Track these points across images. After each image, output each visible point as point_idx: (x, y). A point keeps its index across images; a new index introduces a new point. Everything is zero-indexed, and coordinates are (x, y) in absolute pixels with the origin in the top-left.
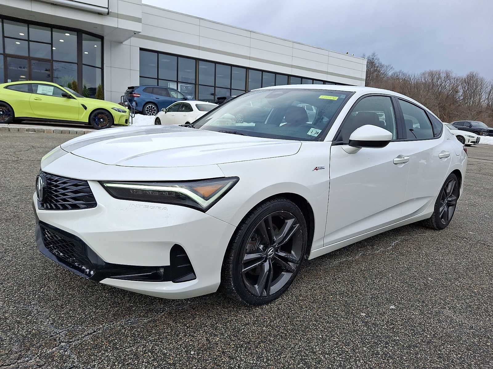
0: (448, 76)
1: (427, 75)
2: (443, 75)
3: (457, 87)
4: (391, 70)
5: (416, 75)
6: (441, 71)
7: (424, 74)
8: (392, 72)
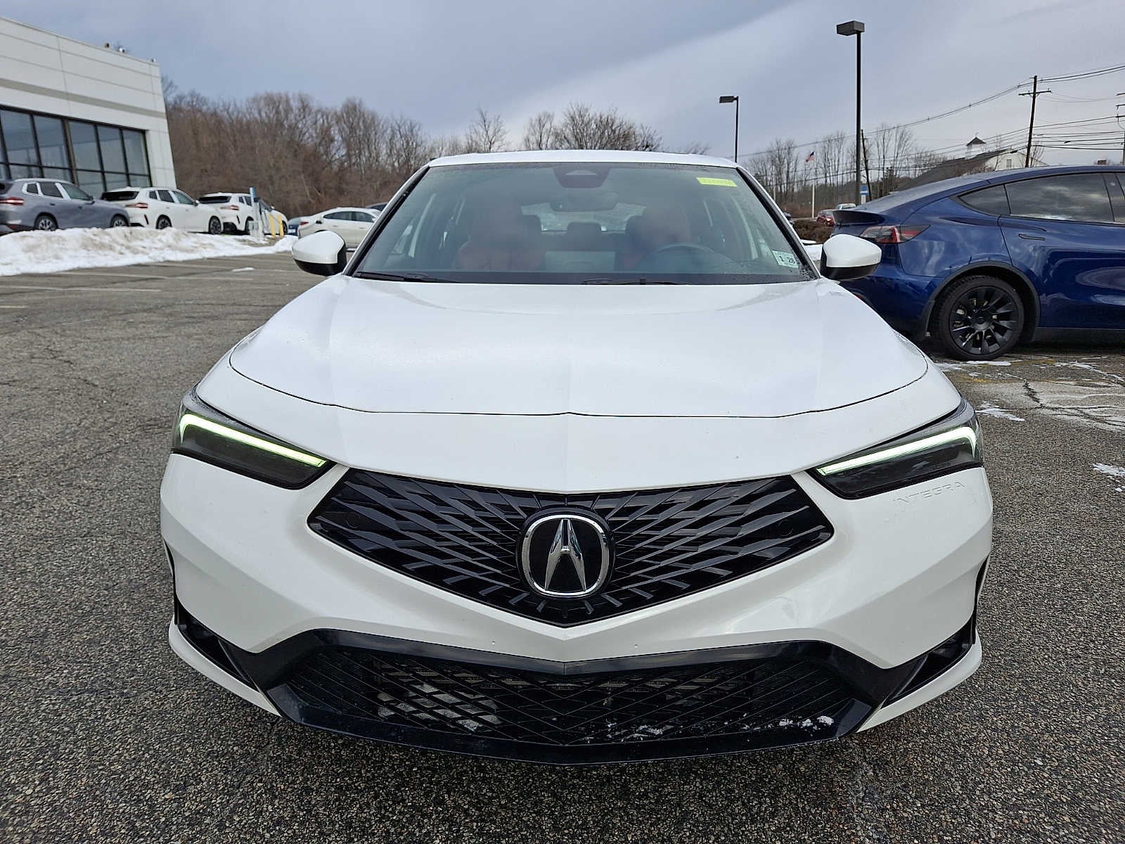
0: (305, 107)
1: (262, 103)
2: (295, 104)
3: (329, 128)
4: (170, 89)
5: (238, 104)
6: (290, 95)
7: (255, 100)
8: (174, 95)
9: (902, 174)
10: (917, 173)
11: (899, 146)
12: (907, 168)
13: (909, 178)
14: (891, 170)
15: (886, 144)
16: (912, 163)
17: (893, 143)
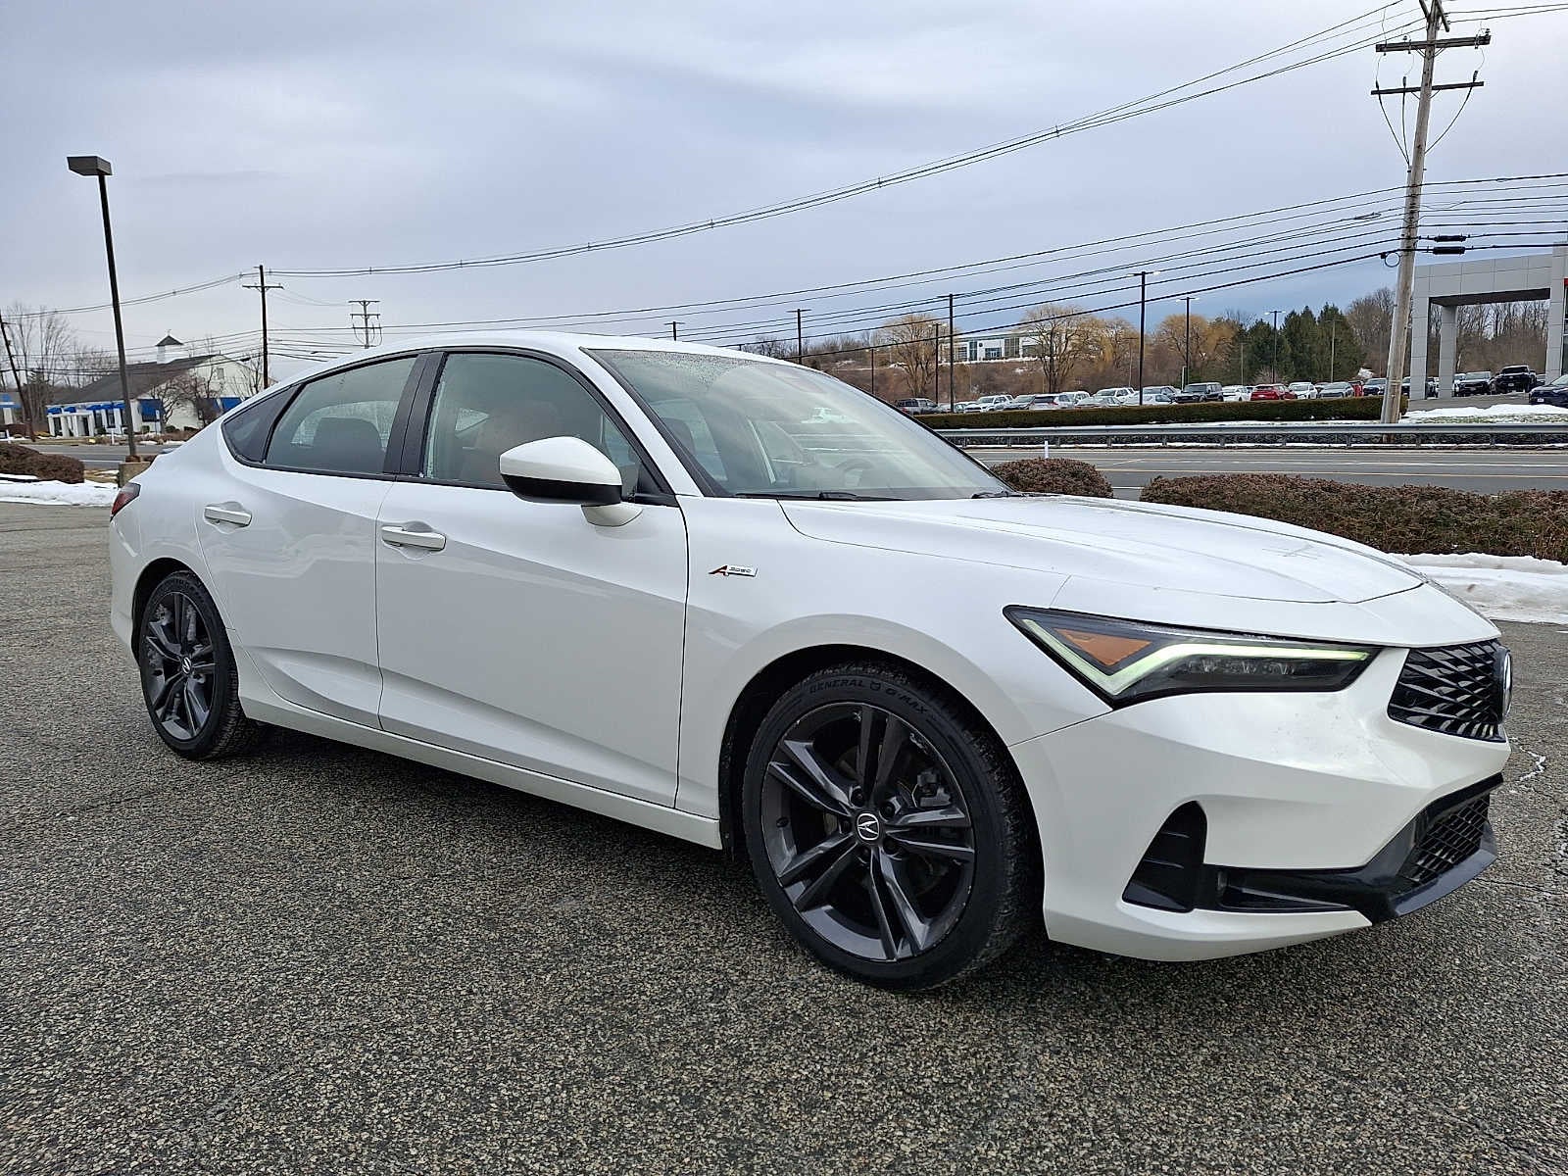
9: (58, 381)
10: (81, 380)
11: (49, 338)
12: (65, 372)
13: (70, 388)
14: (40, 372)
15: (25, 334)
16: (72, 366)
17: (37, 333)
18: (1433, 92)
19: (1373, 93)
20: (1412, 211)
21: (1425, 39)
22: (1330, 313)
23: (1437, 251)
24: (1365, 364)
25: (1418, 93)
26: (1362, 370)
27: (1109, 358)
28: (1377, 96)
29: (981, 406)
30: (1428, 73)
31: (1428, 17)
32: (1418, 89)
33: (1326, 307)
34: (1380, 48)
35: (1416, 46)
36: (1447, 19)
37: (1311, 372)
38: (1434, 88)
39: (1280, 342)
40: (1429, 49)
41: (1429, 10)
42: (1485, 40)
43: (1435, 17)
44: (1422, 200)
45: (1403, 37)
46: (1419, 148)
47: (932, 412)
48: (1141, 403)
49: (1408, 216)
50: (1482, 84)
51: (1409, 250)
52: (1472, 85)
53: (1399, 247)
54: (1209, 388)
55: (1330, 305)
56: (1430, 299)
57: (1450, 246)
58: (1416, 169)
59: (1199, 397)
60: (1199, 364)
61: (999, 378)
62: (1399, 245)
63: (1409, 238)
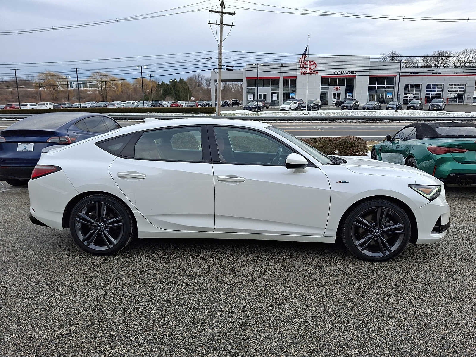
18: (223, 26)
19: (209, 23)
20: (220, 59)
21: (220, 11)
22: (181, 81)
23: (227, 69)
24: (192, 96)
25: (220, 25)
26: (192, 98)
27: (120, 90)
28: (209, 24)
29: (87, 105)
30: (222, 20)
31: (221, 5)
32: (220, 24)
33: (180, 79)
34: (210, 11)
35: (219, 12)
36: (225, 6)
37: (180, 98)
38: (224, 25)
39: (171, 89)
40: (222, 14)
41: (221, 3)
42: (234, 14)
43: (222, 5)
44: (222, 55)
45: (215, 9)
46: (221, 40)
47: (71, 107)
48: (144, 107)
49: (219, 59)
50: (234, 25)
51: (220, 69)
52: (232, 25)
53: (217, 68)
54: (159, 102)
55: (181, 78)
56: (215, 80)
57: (230, 69)
58: (220, 46)
59: (157, 105)
60: (147, 94)
61: (82, 95)
62: (217, 67)
63: (220, 65)
